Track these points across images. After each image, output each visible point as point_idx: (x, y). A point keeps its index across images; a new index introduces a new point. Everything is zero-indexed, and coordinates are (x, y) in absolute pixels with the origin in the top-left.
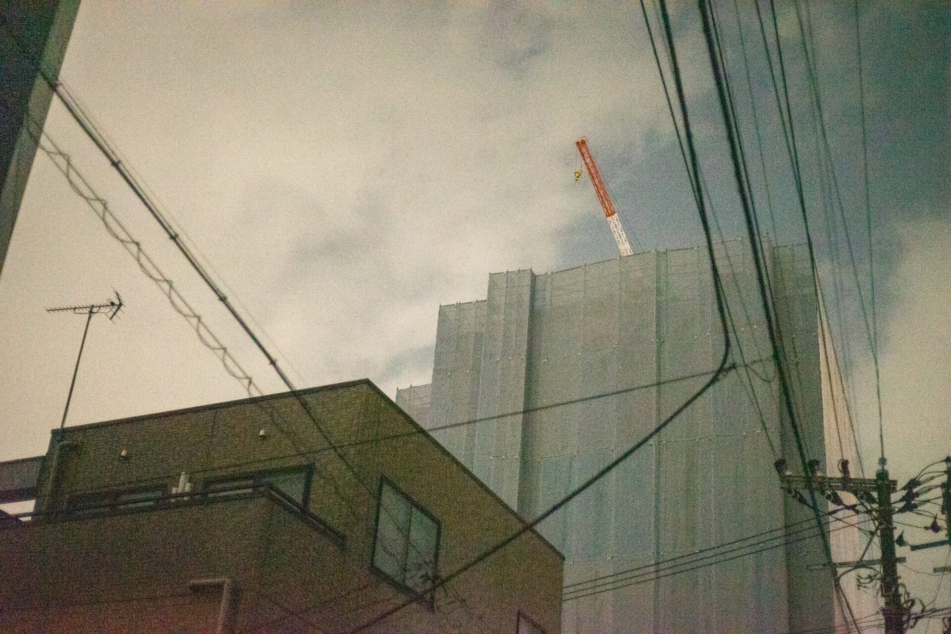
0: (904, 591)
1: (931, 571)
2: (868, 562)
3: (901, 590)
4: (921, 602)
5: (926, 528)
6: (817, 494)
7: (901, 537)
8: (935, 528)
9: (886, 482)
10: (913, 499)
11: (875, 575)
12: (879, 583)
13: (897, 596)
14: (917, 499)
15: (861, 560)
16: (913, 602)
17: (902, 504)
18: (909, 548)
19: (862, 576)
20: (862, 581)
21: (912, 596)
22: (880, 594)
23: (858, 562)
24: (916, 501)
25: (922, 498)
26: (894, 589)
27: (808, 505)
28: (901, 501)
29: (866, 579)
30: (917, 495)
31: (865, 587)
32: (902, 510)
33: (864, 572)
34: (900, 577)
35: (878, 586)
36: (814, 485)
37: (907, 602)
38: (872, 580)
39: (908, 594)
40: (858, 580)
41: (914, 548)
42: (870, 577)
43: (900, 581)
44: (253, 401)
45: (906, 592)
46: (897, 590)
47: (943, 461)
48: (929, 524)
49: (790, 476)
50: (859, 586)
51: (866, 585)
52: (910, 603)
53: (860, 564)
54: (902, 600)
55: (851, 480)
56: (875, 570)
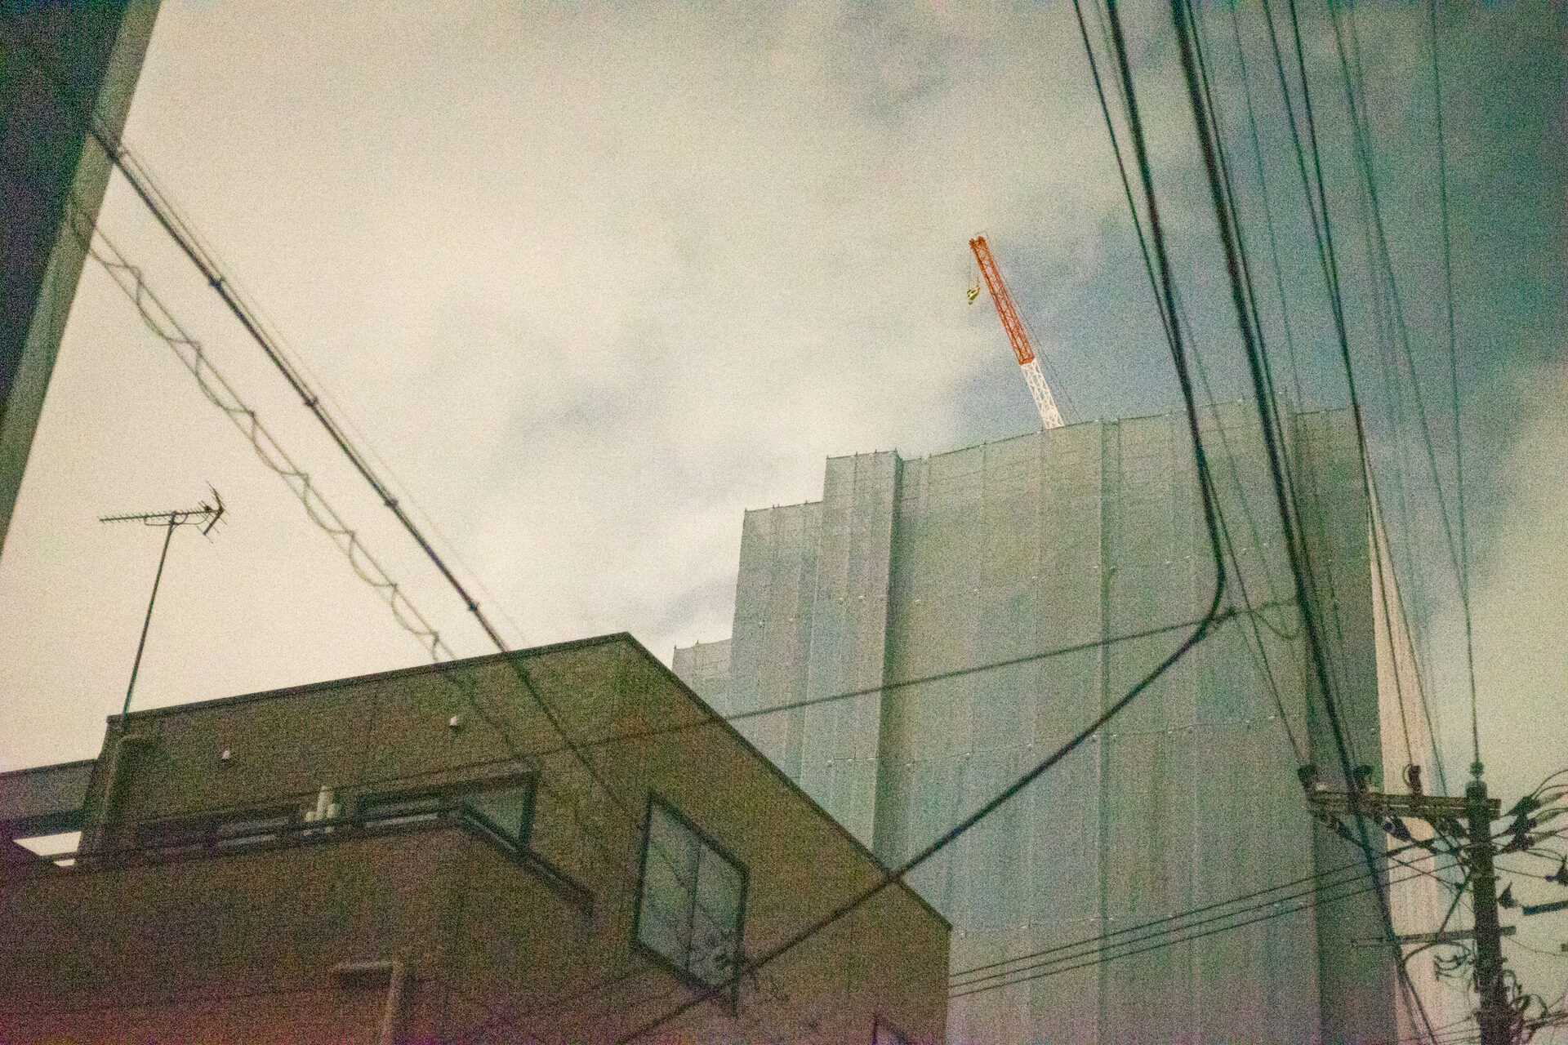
0: (1513, 982)
1: (1557, 948)
2: (1451, 934)
3: (1508, 981)
4: (1541, 1000)
5: (1549, 878)
6: (1369, 823)
7: (1507, 892)
9: (1483, 803)
10: (1527, 830)
11: (1465, 957)
12: (1471, 970)
13: (1501, 990)
14: (1532, 830)
15: (1442, 929)
16: (1527, 1000)
17: (1509, 839)
18: (1520, 909)
19: (1442, 957)
20: (1442, 965)
21: (1525, 991)
22: (1473, 986)
23: (1436, 935)
24: (1532, 833)
25: (1542, 828)
26: (1495, 981)
27: (1353, 841)
28: (1506, 833)
29: (1451, 961)
30: (1533, 823)
31: (1447, 975)
32: (1508, 849)
33: (1446, 951)
34: (1505, 960)
35: (1470, 974)
36: (1364, 808)
37: (1516, 1001)
38: (1459, 964)
39: (1520, 987)
40: (1436, 964)
41: (1530, 911)
42: (1455, 958)
43: (1505, 966)
44: (440, 668)
45: (1515, 983)
46: (1500, 982)
48: (1554, 874)
49: (1324, 792)
50: (1438, 974)
51: (1450, 973)
52: (1523, 1001)
53: (1439, 938)
54: (1510, 997)
55: (1425, 800)
56: (1465, 948)
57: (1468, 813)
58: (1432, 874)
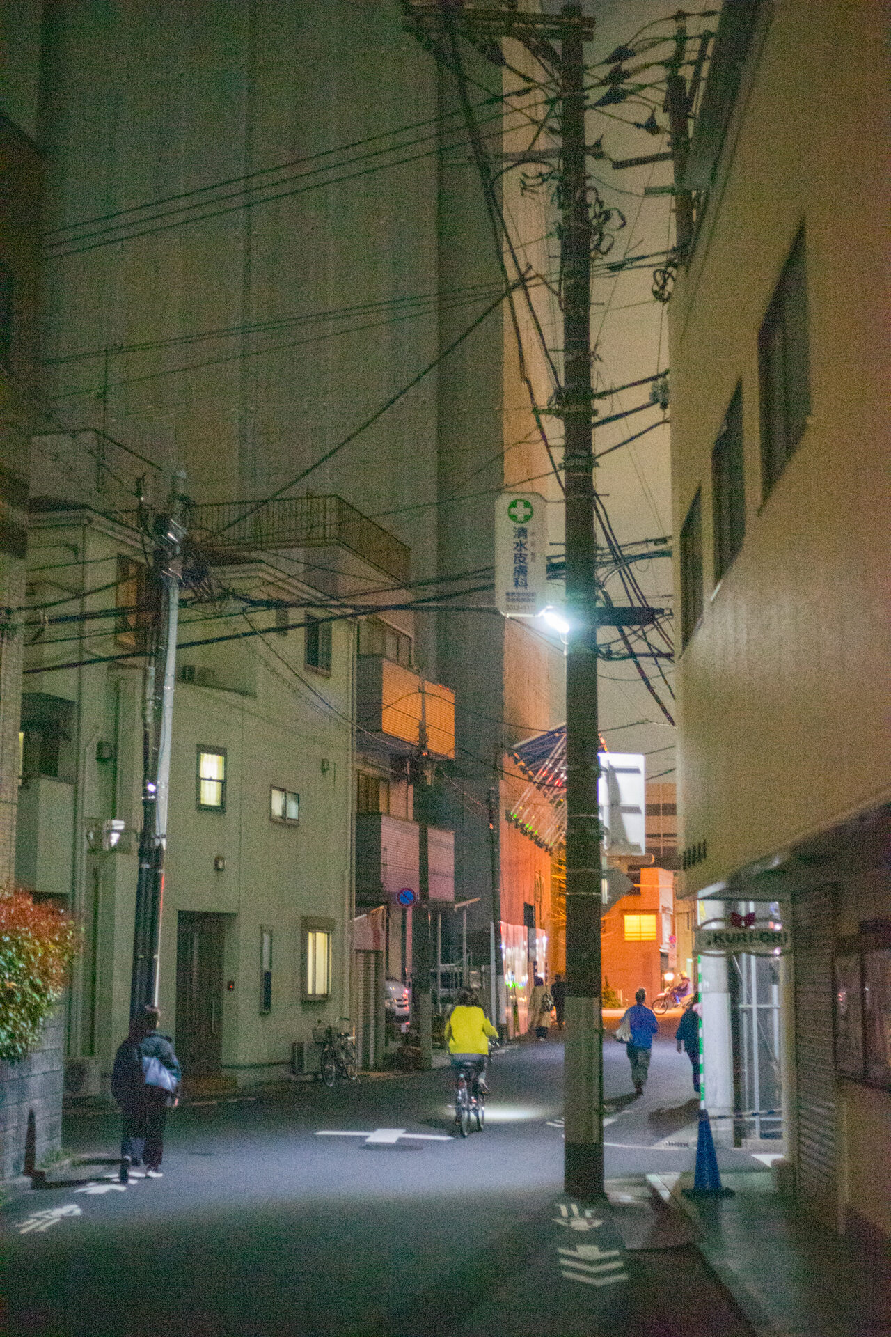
0: (595, 198)
1: (642, 192)
2: (541, 152)
3: (590, 197)
4: (620, 213)
5: (638, 125)
6: (462, 41)
7: (598, 144)
8: (651, 127)
9: (576, 20)
10: (620, 80)
11: (551, 173)
12: (556, 183)
13: (583, 206)
14: (626, 81)
15: (530, 148)
16: (607, 216)
17: (604, 90)
18: (609, 164)
19: (529, 174)
20: (529, 182)
21: (606, 207)
22: (556, 203)
23: (525, 154)
24: (626, 84)
25: (637, 79)
26: (578, 194)
28: (602, 83)
29: (532, 178)
30: (627, 74)
31: (532, 191)
32: (604, 101)
33: (531, 169)
34: (589, 177)
35: (553, 190)
36: (459, 24)
37: (597, 216)
38: (544, 180)
39: (601, 204)
40: (523, 182)
41: (618, 165)
42: (541, 175)
43: (589, 183)
45: (597, 199)
46: (583, 198)
47: (672, 18)
48: (643, 121)
49: (419, 7)
50: (524, 189)
51: (536, 189)
52: (603, 216)
53: (530, 157)
54: (591, 214)
56: (550, 165)
57: (563, 34)
58: (524, 111)
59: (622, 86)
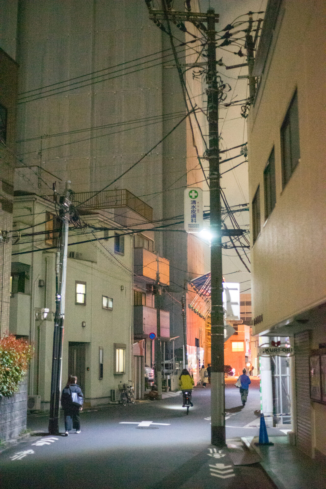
0: (220, 80)
1: (237, 78)
2: (200, 63)
3: (218, 80)
4: (229, 85)
5: (235, 53)
6: (171, 23)
7: (221, 60)
8: (240, 54)
9: (212, 15)
10: (229, 37)
11: (204, 71)
12: (205, 75)
13: (215, 83)
15: (196, 62)
16: (224, 86)
17: (222, 41)
18: (225, 67)
19: (195, 71)
20: (196, 74)
21: (224, 83)
22: (206, 82)
23: (194, 64)
25: (234, 36)
26: (214, 79)
27: (166, 32)
28: (222, 38)
29: (198, 73)
30: (231, 35)
31: (197, 78)
32: (222, 45)
33: (197, 69)
34: (218, 72)
35: (205, 77)
36: (170, 17)
38: (201, 74)
39: (222, 82)
40: (193, 74)
41: (228, 68)
42: (200, 71)
43: (217, 74)
47: (247, 14)
48: (237, 52)
49: (155, 11)
50: (193, 77)
51: (198, 77)
52: (223, 87)
53: (195, 65)
54: (218, 85)
55: (192, 14)
56: (204, 68)
57: (208, 20)
58: (194, 48)
59: (229, 39)
